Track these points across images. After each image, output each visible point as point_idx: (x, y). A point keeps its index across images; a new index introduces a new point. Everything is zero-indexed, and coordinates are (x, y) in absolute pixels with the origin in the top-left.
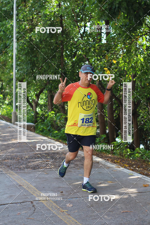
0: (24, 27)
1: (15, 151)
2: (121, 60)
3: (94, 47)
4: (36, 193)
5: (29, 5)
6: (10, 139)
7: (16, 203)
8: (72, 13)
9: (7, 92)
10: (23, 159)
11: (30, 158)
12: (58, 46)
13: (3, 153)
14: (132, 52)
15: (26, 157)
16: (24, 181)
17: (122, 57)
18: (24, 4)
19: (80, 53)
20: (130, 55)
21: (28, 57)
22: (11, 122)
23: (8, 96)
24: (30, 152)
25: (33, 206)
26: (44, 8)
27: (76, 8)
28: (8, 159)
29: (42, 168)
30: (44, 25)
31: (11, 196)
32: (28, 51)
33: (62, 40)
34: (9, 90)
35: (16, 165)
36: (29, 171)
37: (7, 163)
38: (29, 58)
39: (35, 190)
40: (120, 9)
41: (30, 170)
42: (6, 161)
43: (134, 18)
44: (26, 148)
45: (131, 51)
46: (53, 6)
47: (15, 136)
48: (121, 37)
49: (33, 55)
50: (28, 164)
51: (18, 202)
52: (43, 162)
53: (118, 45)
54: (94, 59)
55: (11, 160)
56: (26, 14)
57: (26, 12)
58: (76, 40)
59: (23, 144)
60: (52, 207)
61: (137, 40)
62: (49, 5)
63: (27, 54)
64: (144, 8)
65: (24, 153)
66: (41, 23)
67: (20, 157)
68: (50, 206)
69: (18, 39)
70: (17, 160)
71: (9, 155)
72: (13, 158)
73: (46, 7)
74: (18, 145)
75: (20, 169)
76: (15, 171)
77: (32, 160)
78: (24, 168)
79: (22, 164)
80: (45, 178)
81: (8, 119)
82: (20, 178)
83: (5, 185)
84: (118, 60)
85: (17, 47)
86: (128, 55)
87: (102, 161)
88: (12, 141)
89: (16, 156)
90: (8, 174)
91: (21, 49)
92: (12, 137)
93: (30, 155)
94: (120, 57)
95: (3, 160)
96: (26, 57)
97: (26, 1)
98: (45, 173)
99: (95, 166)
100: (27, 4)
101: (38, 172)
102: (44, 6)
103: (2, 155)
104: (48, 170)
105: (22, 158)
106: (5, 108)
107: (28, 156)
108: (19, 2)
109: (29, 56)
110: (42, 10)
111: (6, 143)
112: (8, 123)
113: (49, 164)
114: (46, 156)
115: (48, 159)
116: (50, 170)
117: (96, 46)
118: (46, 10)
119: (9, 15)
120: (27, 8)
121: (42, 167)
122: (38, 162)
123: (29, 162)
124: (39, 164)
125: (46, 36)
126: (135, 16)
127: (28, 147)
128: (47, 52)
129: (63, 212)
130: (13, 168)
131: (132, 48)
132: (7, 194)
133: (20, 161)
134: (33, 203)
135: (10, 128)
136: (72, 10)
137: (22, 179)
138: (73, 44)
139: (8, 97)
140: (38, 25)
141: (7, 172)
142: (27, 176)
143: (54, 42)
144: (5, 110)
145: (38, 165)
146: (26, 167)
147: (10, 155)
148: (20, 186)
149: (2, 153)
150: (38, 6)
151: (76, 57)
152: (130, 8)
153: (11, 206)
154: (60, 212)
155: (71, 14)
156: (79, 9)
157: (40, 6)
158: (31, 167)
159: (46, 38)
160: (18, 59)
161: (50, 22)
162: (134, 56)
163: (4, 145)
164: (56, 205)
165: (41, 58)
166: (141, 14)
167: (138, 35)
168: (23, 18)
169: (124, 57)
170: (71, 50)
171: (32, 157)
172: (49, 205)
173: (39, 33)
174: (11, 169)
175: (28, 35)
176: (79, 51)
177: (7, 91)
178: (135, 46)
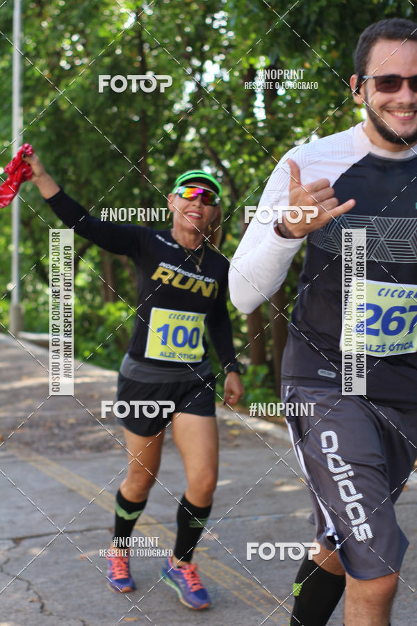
15: (71, 421)
16: (80, 479)
24: (78, 408)
31: (54, 516)
35: (48, 442)
37: (23, 438)
41: (88, 452)
50: (78, 439)
51: (76, 530)
55: (32, 428)
67: (53, 421)
70: (47, 427)
76: (49, 455)
77: (88, 428)
79: (62, 438)
82: (66, 473)
89: (42, 419)
92: (18, 371)
93: (80, 417)
101: (110, 459)
103: (4, 417)
105: (59, 423)
122: (104, 433)
129: (198, 551)
133: (56, 431)
135: (7, 348)
137: (73, 474)
141: (27, 457)
142: (84, 468)
145: (105, 442)
146: (75, 444)
158: (90, 444)
163: (4, 391)
171: (85, 421)
174: (38, 450)
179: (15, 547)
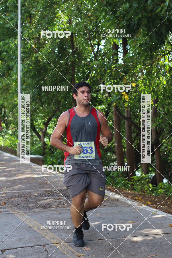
0: (29, 47)
1: (23, 187)
2: (141, 82)
3: (110, 69)
4: (48, 235)
5: (35, 21)
6: (16, 174)
7: (26, 247)
8: (84, 29)
9: (10, 121)
10: (32, 197)
11: (40, 195)
12: (68, 67)
13: (9, 190)
14: (154, 74)
15: (35, 195)
16: (35, 222)
17: (142, 80)
18: (29, 20)
19: (93, 75)
20: (151, 77)
21: (34, 80)
22: (16, 155)
23: (12, 124)
24: (40, 188)
25: (46, 250)
26: (53, 25)
27: (89, 24)
28: (15, 197)
29: (54, 207)
30: (53, 44)
31: (20, 239)
32: (35, 74)
33: (73, 61)
34: (12, 117)
35: (25, 204)
36: (40, 211)
37: (14, 202)
38: (36, 81)
39: (47, 232)
40: (140, 26)
41: (40, 209)
42: (12, 199)
43: (156, 36)
44: (34, 184)
45: (152, 72)
46: (63, 22)
47: (21, 170)
48: (140, 57)
49: (40, 78)
50: (37, 203)
51: (29, 246)
52: (55, 201)
53: (137, 66)
54: (110, 82)
55: (18, 198)
56: (31, 31)
57: (32, 29)
58: (89, 60)
59: (31, 180)
60: (67, 251)
61: (159, 59)
62: (58, 21)
63: (33, 77)
64: (166, 24)
65: (32, 190)
66: (49, 41)
67: (28, 194)
68: (65, 250)
69: (23, 60)
70: (25, 197)
71: (15, 193)
72: (20, 196)
73: (54, 23)
74: (25, 180)
75: (29, 208)
76: (23, 210)
77: (43, 198)
78: (34, 207)
79: (30, 202)
80: (58, 218)
81: (12, 151)
82: (29, 219)
83: (13, 227)
84: (138, 83)
85: (22, 68)
86: (149, 77)
87: (122, 198)
88: (18, 176)
89: (24, 193)
90: (15, 214)
91: (27, 71)
92: (18, 171)
93: (40, 193)
94: (140, 80)
95: (9, 198)
96: (32, 81)
97: (32, 17)
98: (58, 212)
99: (113, 204)
100: (32, 21)
101: (49, 212)
102: (52, 22)
103: (8, 192)
104: (60, 209)
105: (31, 195)
106: (8, 138)
107: (37, 194)
108: (24, 18)
109: (36, 79)
110: (50, 26)
111: (11, 179)
112: (13, 156)
113: (61, 202)
114: (58, 193)
115: (60, 196)
116: (62, 209)
117: (112, 68)
118: (54, 26)
119: (12, 32)
120: (32, 24)
121: (54, 205)
122: (49, 200)
123: (39, 200)
124: (50, 202)
125: (55, 56)
126: (157, 33)
127: (36, 183)
128: (57, 74)
129: (80, 256)
130: (21, 208)
131: (153, 69)
132: (15, 236)
133: (29, 199)
134: (46, 246)
135: (15, 161)
136: (85, 27)
137: (32, 220)
138: (86, 65)
139: (12, 126)
140: (46, 44)
141: (14, 212)
142: (38, 216)
143: (64, 63)
144: (8, 140)
145: (49, 204)
146: (36, 205)
147: (17, 193)
148: (30, 227)
149: (7, 190)
150: (46, 22)
151: (88, 80)
152: (151, 24)
153: (21, 251)
154: (76, 256)
155: (84, 31)
156: (92, 25)
157: (48, 22)
158: (42, 205)
159: (55, 59)
160: (23, 82)
161: (59, 40)
162: (155, 78)
163: (10, 181)
164: (71, 248)
165: (49, 81)
166: (164, 31)
167: (160, 55)
168: (28, 36)
169: (145, 80)
170: (84, 72)
171: (42, 194)
172: (63, 249)
173: (46, 53)
174: (19, 208)
175: (34, 55)
176: (93, 73)
177: (11, 119)
178: (156, 66)
179: (1, 254)
